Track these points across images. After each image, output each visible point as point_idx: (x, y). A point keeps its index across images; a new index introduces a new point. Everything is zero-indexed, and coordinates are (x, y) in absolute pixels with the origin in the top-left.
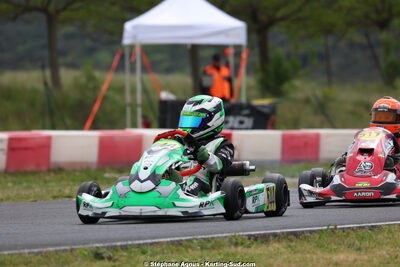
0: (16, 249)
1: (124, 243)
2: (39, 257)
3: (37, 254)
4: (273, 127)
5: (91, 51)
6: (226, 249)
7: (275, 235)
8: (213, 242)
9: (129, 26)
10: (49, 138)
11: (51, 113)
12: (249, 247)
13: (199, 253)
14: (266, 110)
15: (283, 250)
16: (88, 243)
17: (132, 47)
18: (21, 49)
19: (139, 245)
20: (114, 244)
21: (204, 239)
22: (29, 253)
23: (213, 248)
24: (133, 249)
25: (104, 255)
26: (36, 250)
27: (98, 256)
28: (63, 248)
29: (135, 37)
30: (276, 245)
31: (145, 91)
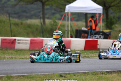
0: (36, 73)
1: (69, 72)
2: (43, 76)
3: (43, 75)
4: (110, 39)
5: (54, 14)
6: (99, 75)
7: (114, 71)
8: (95, 73)
9: (67, 7)
10: (43, 40)
11: (43, 32)
12: (106, 75)
13: (91, 76)
14: (108, 33)
15: (116, 76)
16: (58, 72)
17: (68, 13)
18: (32, 12)
19: (73, 73)
20: (66, 72)
21: (93, 72)
22: (41, 74)
23: (95, 75)
24: (71, 74)
25: (63, 76)
26: (42, 74)
27: (61, 76)
28: (50, 73)
29: (69, 10)
30: (114, 74)
31: (71, 26)
